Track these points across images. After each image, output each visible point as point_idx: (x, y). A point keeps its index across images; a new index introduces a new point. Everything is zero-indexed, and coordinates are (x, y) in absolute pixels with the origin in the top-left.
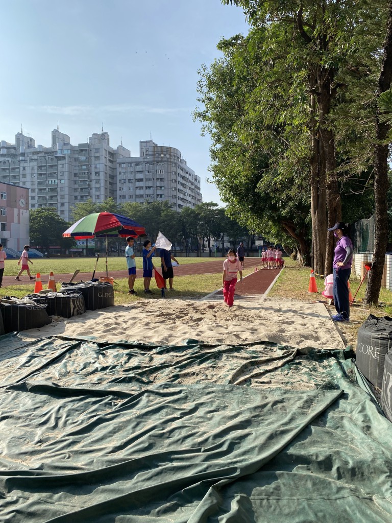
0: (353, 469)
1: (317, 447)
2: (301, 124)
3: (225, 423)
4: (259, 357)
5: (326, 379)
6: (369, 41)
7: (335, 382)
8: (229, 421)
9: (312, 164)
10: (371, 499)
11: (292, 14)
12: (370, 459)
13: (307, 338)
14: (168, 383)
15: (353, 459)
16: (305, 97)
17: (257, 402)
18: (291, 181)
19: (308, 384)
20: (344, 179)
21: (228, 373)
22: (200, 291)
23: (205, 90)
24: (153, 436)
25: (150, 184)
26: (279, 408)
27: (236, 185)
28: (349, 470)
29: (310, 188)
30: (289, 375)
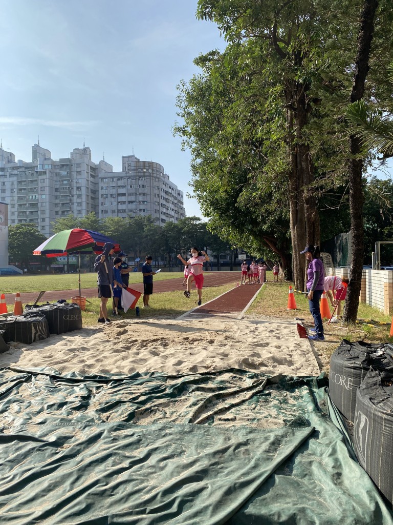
1: (280, 502)
2: (278, 139)
3: (179, 473)
4: (226, 388)
5: (296, 413)
6: (341, 56)
7: (306, 416)
8: (183, 471)
9: (290, 178)
11: (267, 30)
12: (339, 518)
13: (280, 362)
14: (121, 423)
15: (320, 519)
16: (281, 112)
17: (219, 445)
18: (270, 196)
19: (276, 420)
20: (319, 194)
21: (189, 409)
22: (178, 309)
23: (184, 105)
24: (92, 494)
25: (133, 198)
26: (242, 452)
27: (216, 199)
29: (289, 203)
30: (256, 410)
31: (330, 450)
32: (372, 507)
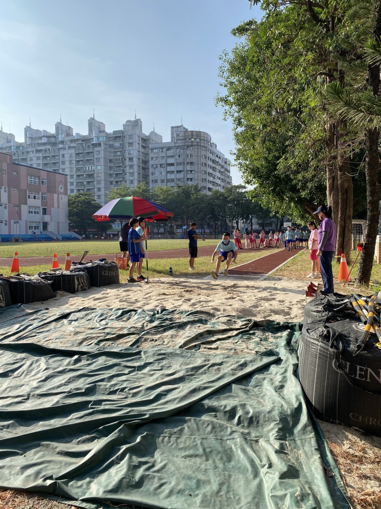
0: (251, 418)
1: (229, 400)
5: (270, 348)
7: (277, 350)
8: (165, 378)
9: (328, 145)
10: (257, 441)
12: (268, 410)
13: (276, 312)
15: (254, 411)
17: (198, 364)
19: (249, 351)
21: (183, 340)
23: (226, 74)
25: (181, 168)
26: (214, 369)
28: (247, 418)
30: (238, 343)
31: (283, 371)
32: (296, 405)
